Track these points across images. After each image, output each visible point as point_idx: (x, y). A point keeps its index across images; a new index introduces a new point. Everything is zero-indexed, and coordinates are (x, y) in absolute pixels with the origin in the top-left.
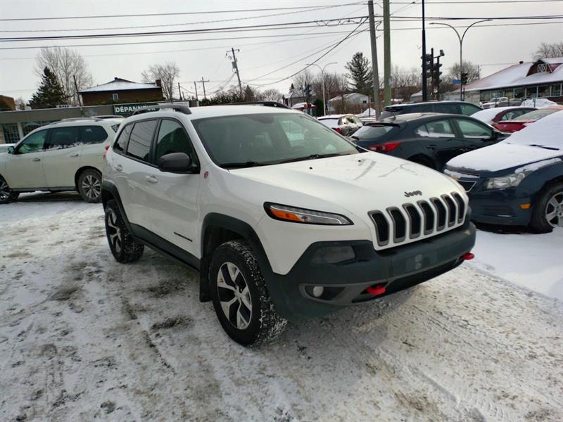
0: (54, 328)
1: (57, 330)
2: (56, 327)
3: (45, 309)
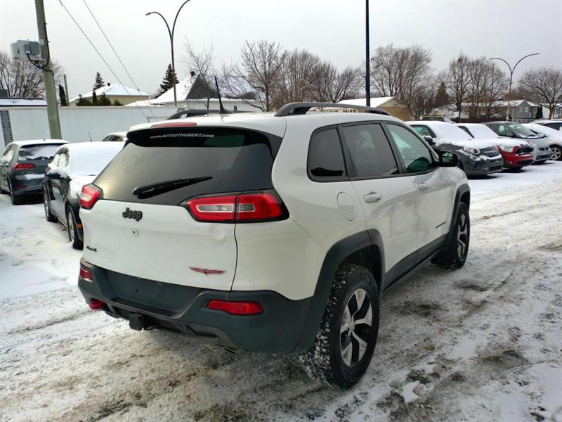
0: (554, 324)
1: (553, 322)
2: (551, 325)
3: (545, 351)
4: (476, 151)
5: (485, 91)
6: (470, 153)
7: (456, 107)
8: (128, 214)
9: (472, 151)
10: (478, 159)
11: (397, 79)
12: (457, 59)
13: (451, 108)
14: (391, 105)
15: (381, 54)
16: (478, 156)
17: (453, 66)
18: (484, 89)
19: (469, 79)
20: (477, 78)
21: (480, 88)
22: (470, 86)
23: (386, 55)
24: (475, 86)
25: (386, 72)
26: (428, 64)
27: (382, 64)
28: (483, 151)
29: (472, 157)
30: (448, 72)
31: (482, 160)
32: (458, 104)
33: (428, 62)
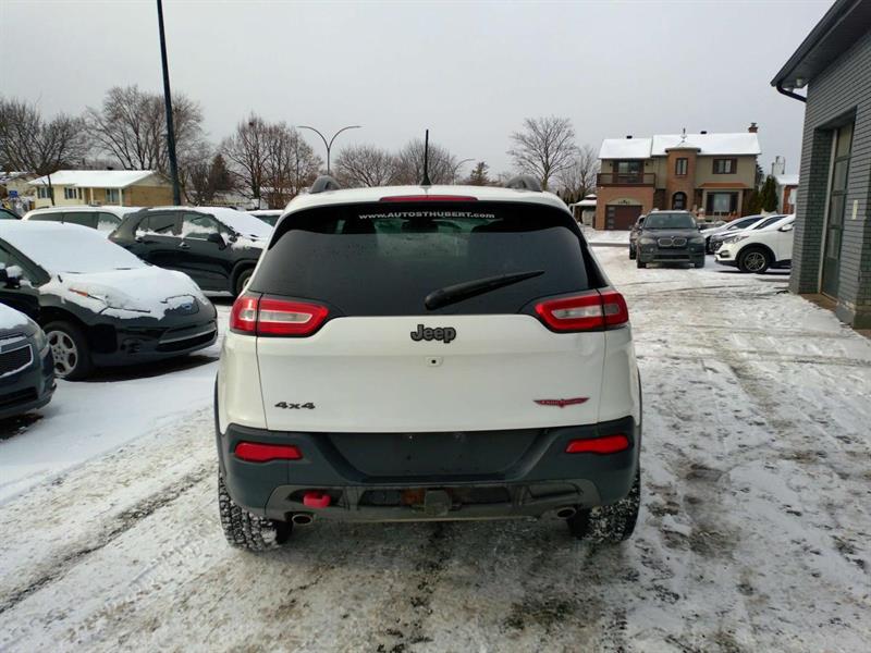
5: (288, 172)
7: (252, 193)
8: (421, 334)
11: (150, 143)
12: (247, 122)
13: (246, 193)
14: (153, 183)
15: (119, 100)
17: (243, 131)
18: (288, 170)
19: (267, 153)
20: (276, 151)
21: (282, 168)
22: (268, 162)
23: (129, 103)
24: (276, 164)
25: (130, 130)
26: (200, 125)
27: (121, 116)
30: (235, 140)
32: (255, 188)
33: (199, 121)
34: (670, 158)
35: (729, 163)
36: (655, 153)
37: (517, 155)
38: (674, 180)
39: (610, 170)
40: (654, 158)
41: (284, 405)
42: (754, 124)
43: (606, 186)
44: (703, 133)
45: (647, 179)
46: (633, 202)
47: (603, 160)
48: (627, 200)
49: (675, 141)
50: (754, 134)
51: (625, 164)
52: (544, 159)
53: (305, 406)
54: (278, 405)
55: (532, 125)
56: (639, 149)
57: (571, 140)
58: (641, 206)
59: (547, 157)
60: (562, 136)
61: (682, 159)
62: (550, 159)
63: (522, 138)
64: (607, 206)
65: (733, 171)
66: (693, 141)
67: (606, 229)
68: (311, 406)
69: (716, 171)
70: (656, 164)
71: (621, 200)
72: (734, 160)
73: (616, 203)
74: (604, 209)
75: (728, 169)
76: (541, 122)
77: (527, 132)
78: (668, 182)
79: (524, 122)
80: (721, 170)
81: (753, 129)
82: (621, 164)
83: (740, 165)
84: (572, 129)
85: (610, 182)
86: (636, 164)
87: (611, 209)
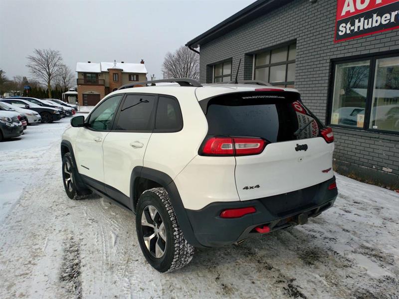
4: (8, 119)
6: (5, 121)
8: (299, 148)
9: (6, 119)
10: (12, 125)
16: (11, 123)
28: (13, 120)
29: (7, 124)
31: (15, 126)
34: (110, 73)
35: (135, 76)
36: (103, 70)
37: (32, 67)
38: (113, 83)
39: (82, 77)
40: (103, 73)
41: (247, 188)
42: (142, 60)
43: (81, 85)
44: (123, 62)
45: (100, 82)
46: (96, 93)
47: (79, 72)
48: (93, 92)
49: (111, 66)
50: (142, 64)
51: (90, 75)
52: (47, 70)
53: (256, 187)
54: (244, 189)
55: (39, 53)
56: (95, 68)
57: (61, 62)
58: (99, 95)
59: (49, 70)
60: (56, 60)
61: (116, 74)
62: (51, 71)
63: (34, 59)
64: (83, 94)
65: (137, 80)
66: (119, 66)
67: (84, 105)
68: (258, 186)
69: (130, 80)
70: (104, 75)
71: (90, 92)
72: (137, 75)
73: (87, 93)
74: (82, 96)
75: (135, 79)
76: (44, 51)
77: (37, 56)
78: (110, 84)
79: (34, 50)
80: (132, 79)
81: (142, 62)
82: (88, 75)
83: (140, 77)
84: (60, 56)
85: (83, 83)
86: (94, 75)
87: (85, 96)
